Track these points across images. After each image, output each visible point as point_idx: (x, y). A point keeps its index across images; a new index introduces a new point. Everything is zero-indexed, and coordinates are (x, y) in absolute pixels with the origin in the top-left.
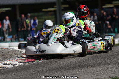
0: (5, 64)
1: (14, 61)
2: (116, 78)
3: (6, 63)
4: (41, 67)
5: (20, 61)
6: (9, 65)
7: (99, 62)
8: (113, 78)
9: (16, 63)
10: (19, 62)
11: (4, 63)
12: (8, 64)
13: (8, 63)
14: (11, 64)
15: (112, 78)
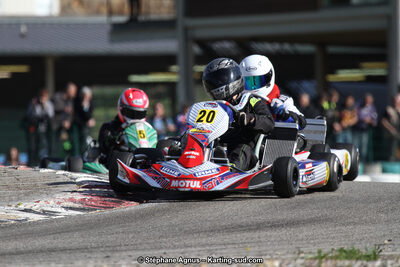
0: (25, 210)
1: (52, 202)
2: (351, 251)
3: (27, 207)
4: (133, 224)
5: (71, 204)
6: (39, 213)
7: (306, 218)
8: (345, 251)
9: (59, 210)
10: (67, 208)
11: (22, 207)
12: (34, 212)
13: (34, 208)
14: (44, 212)
15: (341, 250)
